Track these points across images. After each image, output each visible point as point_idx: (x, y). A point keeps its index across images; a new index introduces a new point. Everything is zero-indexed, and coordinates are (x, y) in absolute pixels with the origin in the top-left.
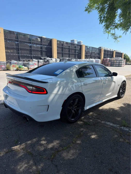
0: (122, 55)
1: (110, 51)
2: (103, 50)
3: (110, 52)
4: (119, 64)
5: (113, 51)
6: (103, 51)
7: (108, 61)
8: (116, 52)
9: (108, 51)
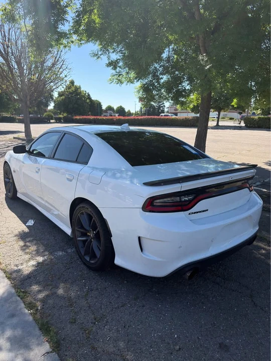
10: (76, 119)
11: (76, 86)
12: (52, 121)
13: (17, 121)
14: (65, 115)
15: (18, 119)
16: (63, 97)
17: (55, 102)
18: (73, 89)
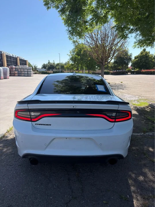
0: (26, 62)
1: (13, 57)
2: (5, 55)
3: (13, 59)
4: (28, 74)
5: (16, 57)
6: (5, 57)
7: (14, 69)
8: (20, 59)
9: (10, 57)
10: (143, 72)
11: (146, 52)
12: (129, 73)
13: (110, 74)
14: (137, 70)
15: (111, 73)
16: (137, 59)
17: (132, 62)
18: (144, 54)
